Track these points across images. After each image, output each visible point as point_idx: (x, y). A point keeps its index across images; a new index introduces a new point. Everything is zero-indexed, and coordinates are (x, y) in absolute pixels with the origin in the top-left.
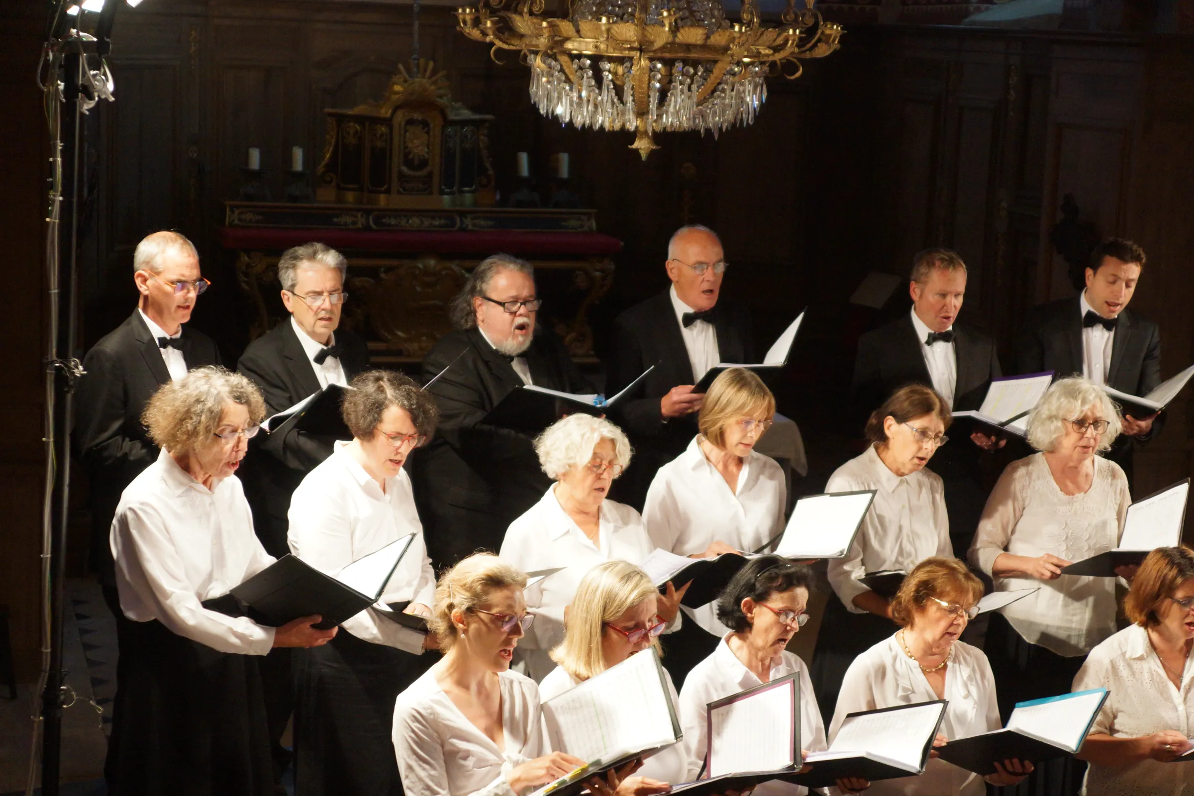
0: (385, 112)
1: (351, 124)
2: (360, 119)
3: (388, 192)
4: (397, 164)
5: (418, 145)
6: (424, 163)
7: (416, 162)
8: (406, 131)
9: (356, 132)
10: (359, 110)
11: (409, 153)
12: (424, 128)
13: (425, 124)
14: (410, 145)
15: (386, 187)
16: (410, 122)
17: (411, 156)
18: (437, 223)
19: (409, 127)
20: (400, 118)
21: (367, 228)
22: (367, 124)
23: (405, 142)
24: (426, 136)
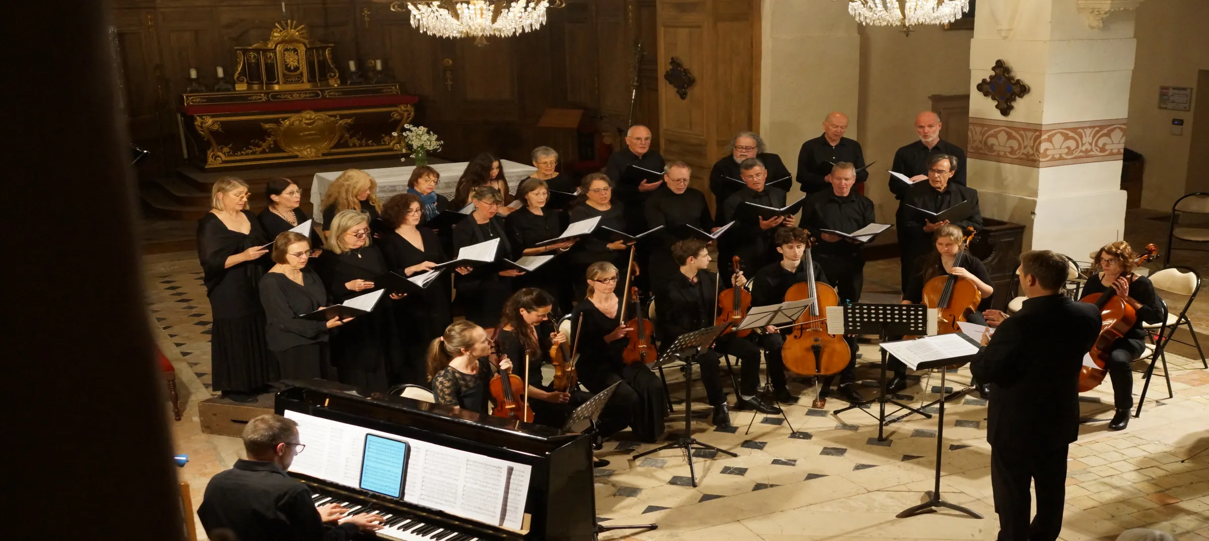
0: (271, 45)
1: (252, 53)
2: (257, 51)
3: (278, 83)
4: (280, 71)
5: (292, 61)
6: (297, 68)
7: (292, 68)
8: (284, 54)
9: (255, 57)
10: (255, 46)
11: (288, 64)
12: (294, 52)
13: (295, 50)
14: (288, 61)
15: (277, 80)
16: (286, 50)
17: (288, 66)
18: (308, 95)
19: (285, 53)
20: (279, 48)
21: (268, 101)
22: (261, 52)
23: (285, 60)
24: (296, 56)
